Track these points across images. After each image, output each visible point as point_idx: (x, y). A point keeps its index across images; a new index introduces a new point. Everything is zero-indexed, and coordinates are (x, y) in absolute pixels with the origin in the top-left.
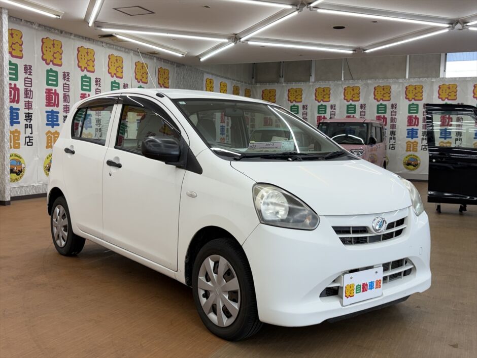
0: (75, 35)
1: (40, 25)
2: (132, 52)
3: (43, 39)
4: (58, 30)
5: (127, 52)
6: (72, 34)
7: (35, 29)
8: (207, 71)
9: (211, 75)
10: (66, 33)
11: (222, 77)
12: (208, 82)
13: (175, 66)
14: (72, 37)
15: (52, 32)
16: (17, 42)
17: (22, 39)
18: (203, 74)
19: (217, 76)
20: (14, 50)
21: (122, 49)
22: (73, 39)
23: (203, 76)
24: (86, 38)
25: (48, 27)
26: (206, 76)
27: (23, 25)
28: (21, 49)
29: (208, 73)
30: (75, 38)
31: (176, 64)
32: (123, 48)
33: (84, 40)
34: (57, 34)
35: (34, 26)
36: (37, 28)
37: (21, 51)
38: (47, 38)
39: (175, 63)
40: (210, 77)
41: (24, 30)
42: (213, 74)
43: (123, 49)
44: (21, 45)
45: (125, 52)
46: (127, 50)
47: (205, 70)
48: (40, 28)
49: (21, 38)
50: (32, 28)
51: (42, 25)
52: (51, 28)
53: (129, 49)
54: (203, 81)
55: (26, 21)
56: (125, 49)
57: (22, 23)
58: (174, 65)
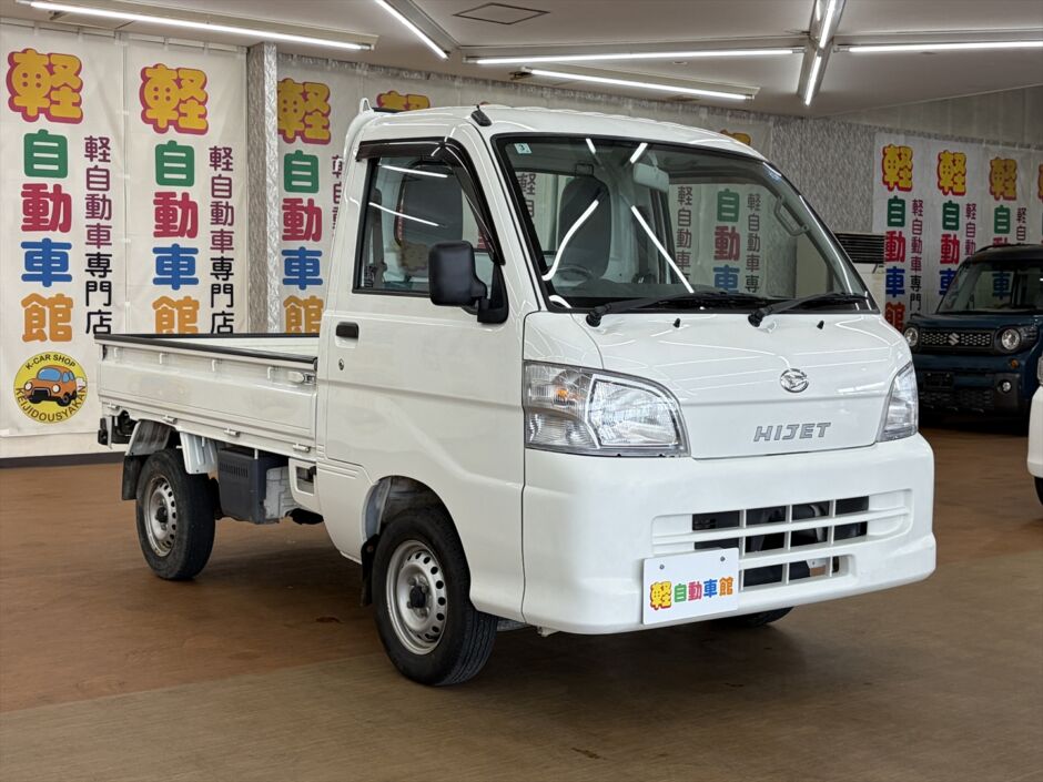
0: (465, 79)
1: (372, 67)
2: (630, 101)
3: (381, 95)
4: (420, 72)
5: (616, 105)
6: (455, 77)
7: (360, 76)
8: (888, 126)
9: (902, 137)
10: (440, 75)
11: (946, 138)
12: (891, 156)
13: (771, 124)
14: (456, 83)
15: (403, 79)
16: (317, 110)
17: (329, 102)
18: (872, 135)
19: (929, 136)
20: (310, 126)
21: (599, 97)
22: (459, 88)
23: (873, 141)
24: (494, 82)
25: (393, 68)
26: (883, 141)
27: (333, 71)
28: (326, 124)
29: (890, 131)
30: (466, 85)
31: (772, 118)
32: (602, 94)
33: (490, 88)
34: (417, 81)
35: (358, 71)
36: (365, 73)
37: (326, 127)
38: (390, 93)
39: (770, 115)
40: (900, 140)
41: (335, 82)
42: (907, 133)
43: (604, 98)
44: (326, 115)
45: (607, 103)
46: (614, 99)
47: (879, 125)
48: (373, 73)
49: (326, 100)
50: (354, 74)
51: (380, 67)
52: (401, 69)
53: (619, 97)
54: (871, 152)
55: (339, 62)
56: (610, 96)
57: (329, 68)
58: (767, 120)
